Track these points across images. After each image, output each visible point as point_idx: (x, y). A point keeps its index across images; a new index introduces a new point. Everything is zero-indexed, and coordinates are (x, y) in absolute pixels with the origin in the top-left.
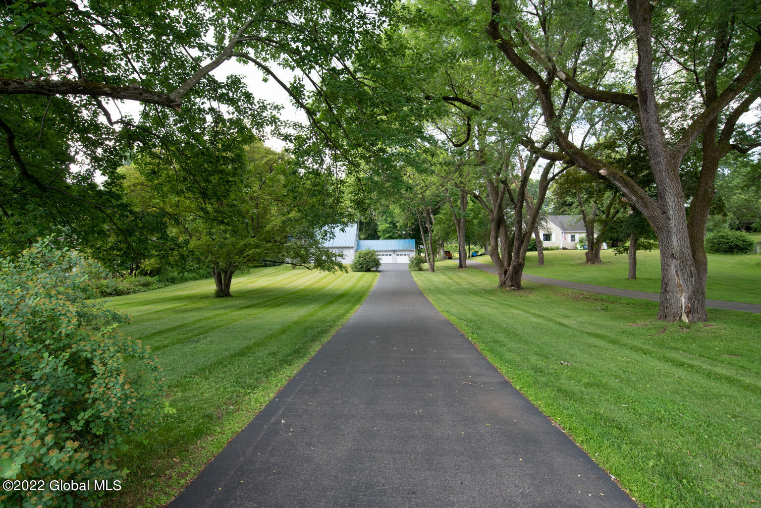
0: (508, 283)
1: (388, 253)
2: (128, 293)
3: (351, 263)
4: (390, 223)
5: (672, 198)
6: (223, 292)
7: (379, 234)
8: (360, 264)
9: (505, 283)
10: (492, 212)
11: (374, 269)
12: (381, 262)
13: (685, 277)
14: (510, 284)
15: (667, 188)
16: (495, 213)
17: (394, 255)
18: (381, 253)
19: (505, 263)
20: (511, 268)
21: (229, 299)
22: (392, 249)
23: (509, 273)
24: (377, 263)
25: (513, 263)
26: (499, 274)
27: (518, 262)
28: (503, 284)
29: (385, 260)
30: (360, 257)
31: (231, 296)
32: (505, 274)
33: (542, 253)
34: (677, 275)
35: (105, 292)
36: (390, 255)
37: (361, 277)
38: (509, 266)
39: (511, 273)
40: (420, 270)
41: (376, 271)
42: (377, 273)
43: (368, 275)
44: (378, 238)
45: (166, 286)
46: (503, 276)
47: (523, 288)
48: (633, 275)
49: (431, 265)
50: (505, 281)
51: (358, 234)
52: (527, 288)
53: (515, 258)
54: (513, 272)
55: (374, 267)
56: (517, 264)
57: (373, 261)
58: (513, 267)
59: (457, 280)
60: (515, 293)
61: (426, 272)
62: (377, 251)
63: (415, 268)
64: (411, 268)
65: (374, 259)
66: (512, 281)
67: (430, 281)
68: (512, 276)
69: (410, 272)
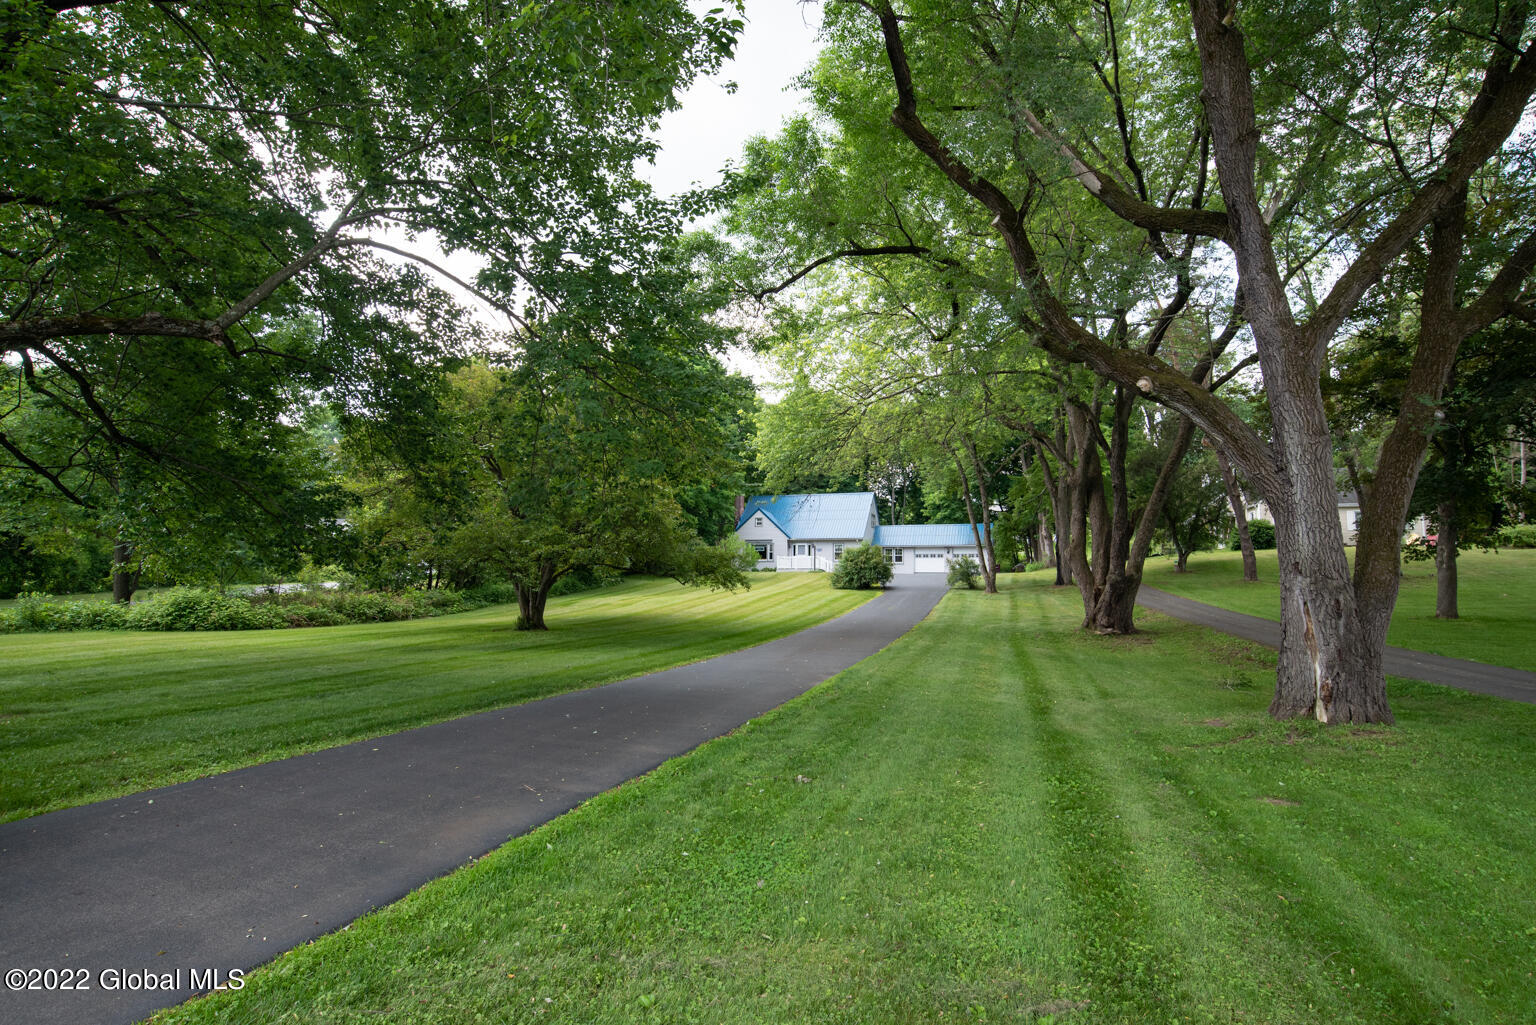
0: (1102, 619)
1: (936, 552)
2: (405, 618)
5: (1296, 437)
6: (532, 621)
7: (926, 513)
9: (1094, 620)
10: (1073, 468)
11: (876, 584)
13: (1321, 618)
14: (1104, 622)
15: (1285, 415)
16: (1079, 469)
17: (947, 557)
18: (922, 552)
19: (1098, 577)
20: (1107, 586)
21: (540, 633)
22: (944, 545)
23: (1105, 597)
24: (887, 574)
25: (1111, 577)
27: (1122, 575)
28: (1092, 621)
30: (847, 560)
31: (546, 629)
32: (1096, 601)
33: (1253, 555)
34: (1307, 612)
35: (365, 614)
36: (940, 556)
38: (1104, 583)
39: (1107, 598)
41: (882, 588)
42: (885, 593)
44: (923, 521)
45: (481, 607)
46: (1092, 604)
47: (1137, 632)
48: (1449, 609)
49: (988, 577)
50: (1095, 615)
51: (875, 513)
52: (1147, 633)
53: (1115, 567)
54: (1111, 596)
55: (877, 580)
56: (1119, 579)
57: (875, 568)
58: (1111, 585)
59: (1021, 611)
60: (1117, 641)
61: (978, 592)
62: (914, 548)
63: (959, 584)
64: (953, 584)
65: (878, 564)
66: (1109, 616)
67: (960, 612)
68: (1110, 604)
69: (947, 592)
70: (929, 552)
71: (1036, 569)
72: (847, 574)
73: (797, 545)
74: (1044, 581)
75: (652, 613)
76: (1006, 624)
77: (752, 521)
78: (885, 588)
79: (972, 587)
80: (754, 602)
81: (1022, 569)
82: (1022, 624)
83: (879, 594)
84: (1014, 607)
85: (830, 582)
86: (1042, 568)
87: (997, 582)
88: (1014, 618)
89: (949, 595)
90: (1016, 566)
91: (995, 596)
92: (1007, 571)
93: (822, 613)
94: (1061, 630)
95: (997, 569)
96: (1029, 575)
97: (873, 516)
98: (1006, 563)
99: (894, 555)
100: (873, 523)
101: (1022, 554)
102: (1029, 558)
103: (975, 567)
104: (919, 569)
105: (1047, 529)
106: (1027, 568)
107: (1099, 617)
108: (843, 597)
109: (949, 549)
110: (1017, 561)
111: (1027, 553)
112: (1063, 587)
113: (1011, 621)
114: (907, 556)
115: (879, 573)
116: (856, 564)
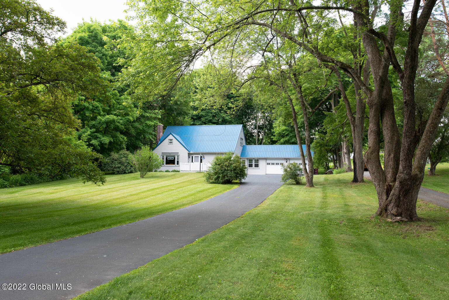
0: (392, 209)
9: (386, 210)
14: (394, 211)
18: (271, 162)
19: (389, 176)
20: (397, 184)
23: (394, 192)
24: (241, 175)
25: (401, 176)
26: (378, 194)
27: (409, 174)
28: (383, 211)
32: (388, 194)
36: (282, 164)
38: (395, 180)
39: (397, 193)
46: (385, 197)
47: (419, 220)
49: (308, 176)
50: (387, 206)
51: (243, 138)
52: (427, 220)
53: (404, 168)
54: (400, 191)
55: (236, 178)
56: (407, 177)
57: (235, 170)
58: (400, 182)
59: (330, 200)
60: (405, 228)
61: (301, 186)
62: (266, 159)
63: (290, 181)
64: (285, 181)
65: (236, 167)
66: (398, 206)
67: (286, 201)
68: (399, 198)
69: (281, 186)
70: (275, 162)
71: (340, 173)
72: (216, 173)
73: (194, 156)
74: (345, 180)
75: (69, 198)
76: (317, 211)
77: (167, 141)
78: (241, 183)
79: (298, 183)
80: (145, 192)
81: (331, 173)
82: (329, 211)
83: (236, 187)
84: (325, 197)
85: (205, 179)
86: (343, 172)
87: (314, 180)
88: (324, 205)
89: (282, 188)
90: (328, 171)
91: (312, 189)
92: (322, 173)
93: (185, 201)
94: (359, 217)
95: (315, 172)
96: (335, 176)
97: (242, 139)
98: (321, 169)
99: (254, 163)
100: (241, 143)
101: (331, 165)
102: (335, 166)
103: (300, 170)
104: (269, 172)
105: (348, 148)
106: (334, 172)
107: (390, 207)
108: (209, 189)
109: (287, 159)
110: (328, 168)
111: (335, 164)
112: (358, 184)
113: (321, 208)
114: (262, 163)
115: (237, 173)
116: (222, 167)
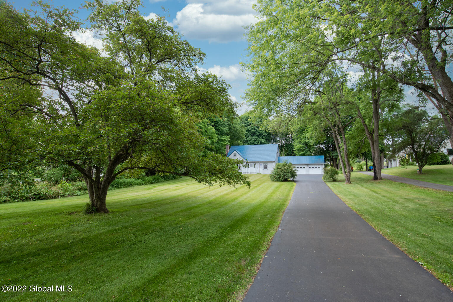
1: (302, 166)
3: (271, 173)
4: (304, 144)
7: (295, 152)
8: (278, 175)
11: (291, 179)
12: (297, 173)
17: (307, 168)
18: (297, 166)
22: (306, 163)
24: (294, 175)
29: (300, 172)
30: (278, 168)
36: (304, 168)
37: (278, 187)
40: (335, 180)
41: (293, 181)
42: (294, 183)
43: (285, 185)
44: (295, 155)
49: (347, 176)
55: (291, 177)
57: (290, 172)
62: (294, 165)
65: (292, 170)
69: (325, 183)
77: (233, 154)
83: (291, 183)
89: (329, 184)
97: (278, 153)
100: (280, 155)
109: (307, 165)
112: (378, 181)
115: (292, 174)
